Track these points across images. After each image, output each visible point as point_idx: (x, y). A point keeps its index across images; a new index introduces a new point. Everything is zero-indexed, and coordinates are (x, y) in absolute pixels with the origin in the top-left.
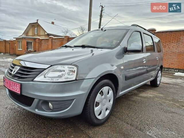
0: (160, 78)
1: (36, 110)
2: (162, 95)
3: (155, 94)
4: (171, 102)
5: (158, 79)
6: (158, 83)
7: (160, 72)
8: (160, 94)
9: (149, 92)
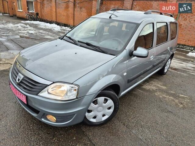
0: (169, 66)
1: (43, 119)
2: (165, 87)
3: (158, 85)
4: (172, 98)
5: (166, 67)
6: (165, 71)
7: (170, 60)
8: (164, 85)
9: (154, 83)
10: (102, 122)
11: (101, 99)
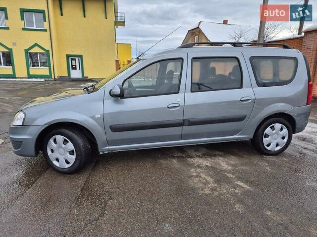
5: (264, 139)
10: (65, 170)
11: (60, 138)
